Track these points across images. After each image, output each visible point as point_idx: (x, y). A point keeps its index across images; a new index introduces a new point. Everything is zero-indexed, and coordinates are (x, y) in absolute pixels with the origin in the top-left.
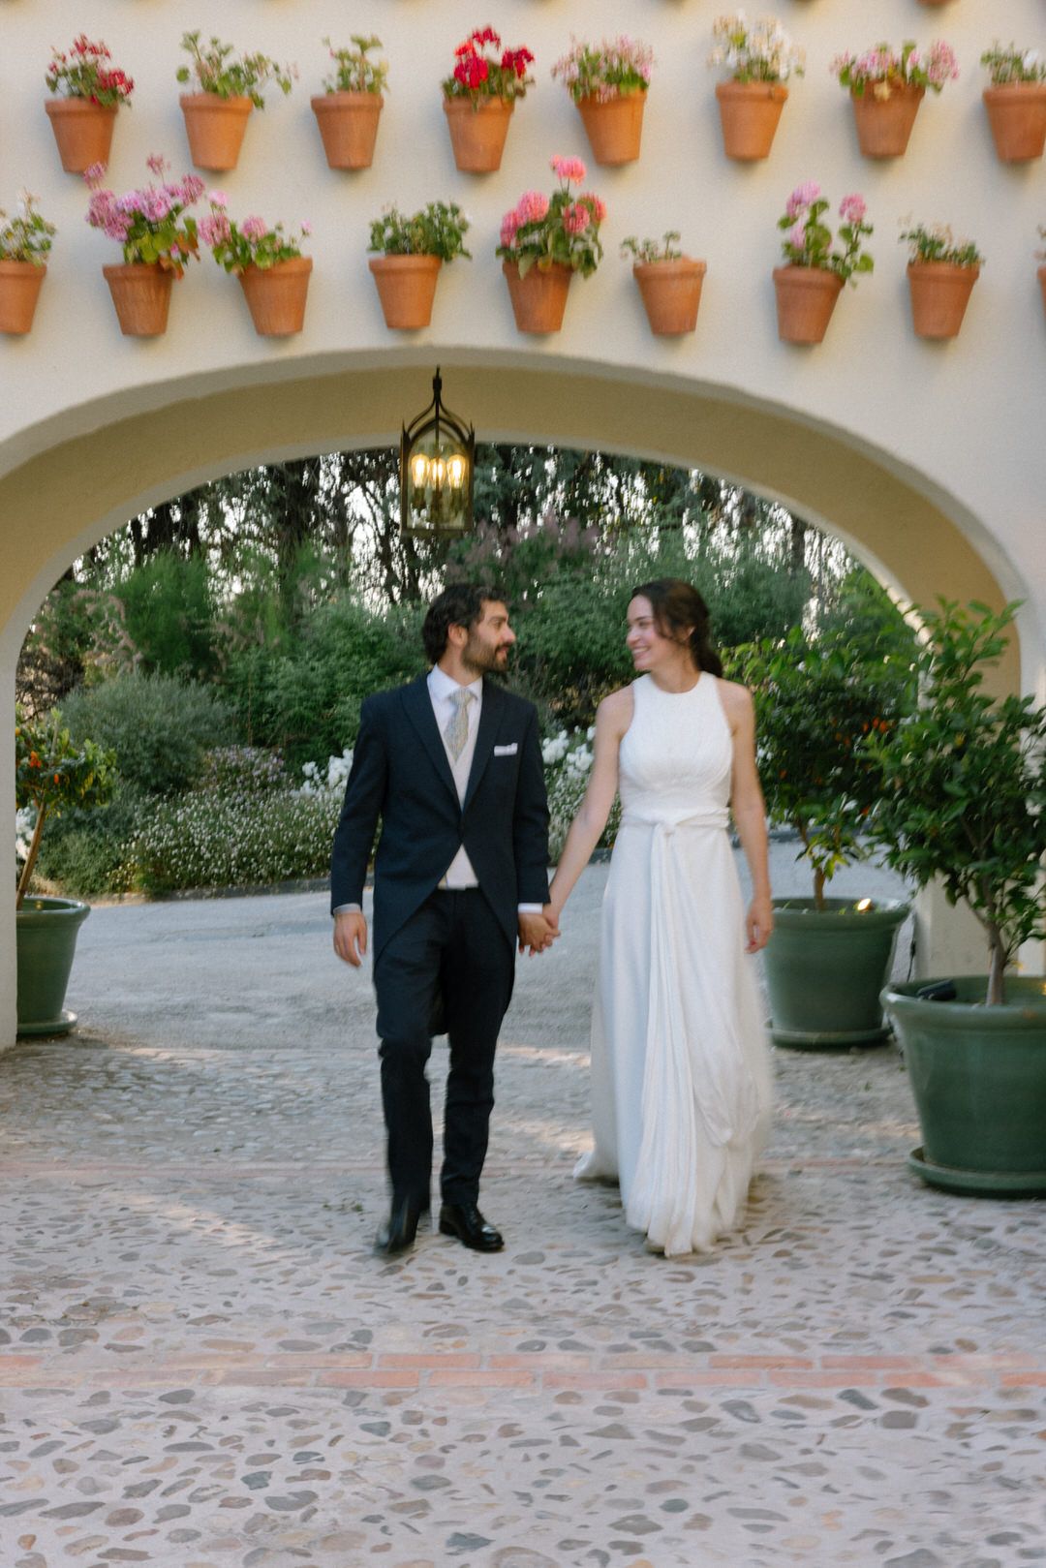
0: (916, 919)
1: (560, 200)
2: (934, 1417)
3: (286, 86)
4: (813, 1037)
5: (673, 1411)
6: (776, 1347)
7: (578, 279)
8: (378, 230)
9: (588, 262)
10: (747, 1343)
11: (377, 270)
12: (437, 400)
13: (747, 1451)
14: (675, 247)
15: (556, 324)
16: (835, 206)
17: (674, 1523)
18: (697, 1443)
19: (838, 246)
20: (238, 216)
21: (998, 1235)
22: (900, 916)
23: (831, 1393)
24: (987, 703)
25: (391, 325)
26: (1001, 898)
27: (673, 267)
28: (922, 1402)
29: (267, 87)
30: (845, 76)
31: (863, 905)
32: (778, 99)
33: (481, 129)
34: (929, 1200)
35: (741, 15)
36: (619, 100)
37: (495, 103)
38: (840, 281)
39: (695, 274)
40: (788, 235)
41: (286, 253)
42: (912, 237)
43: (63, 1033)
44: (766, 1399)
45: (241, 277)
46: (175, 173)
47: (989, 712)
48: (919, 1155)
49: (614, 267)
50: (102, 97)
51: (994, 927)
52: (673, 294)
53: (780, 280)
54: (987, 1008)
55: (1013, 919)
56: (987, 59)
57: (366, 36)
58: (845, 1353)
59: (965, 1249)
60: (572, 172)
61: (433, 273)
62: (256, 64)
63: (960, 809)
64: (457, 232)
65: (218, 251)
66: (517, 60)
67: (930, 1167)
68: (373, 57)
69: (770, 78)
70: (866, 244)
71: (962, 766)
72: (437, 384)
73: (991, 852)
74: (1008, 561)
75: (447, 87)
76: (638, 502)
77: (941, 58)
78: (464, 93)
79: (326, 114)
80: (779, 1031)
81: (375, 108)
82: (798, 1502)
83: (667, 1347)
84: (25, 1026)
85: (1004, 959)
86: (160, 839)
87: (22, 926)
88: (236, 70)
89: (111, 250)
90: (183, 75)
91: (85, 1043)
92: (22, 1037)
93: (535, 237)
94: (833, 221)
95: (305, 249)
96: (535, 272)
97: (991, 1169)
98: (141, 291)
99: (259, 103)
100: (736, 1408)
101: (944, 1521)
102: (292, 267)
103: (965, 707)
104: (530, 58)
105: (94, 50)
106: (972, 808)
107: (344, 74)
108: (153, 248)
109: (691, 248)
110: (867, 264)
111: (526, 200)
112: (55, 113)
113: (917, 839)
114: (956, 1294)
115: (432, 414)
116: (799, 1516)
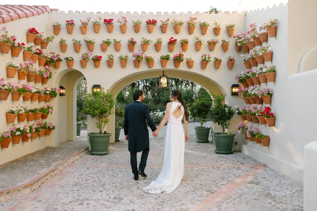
0: (212, 129)
1: (180, 54)
2: (221, 169)
3: (152, 43)
4: (201, 141)
5: (197, 169)
6: (205, 165)
7: (181, 62)
8: (161, 57)
9: (182, 61)
10: (202, 164)
11: (161, 61)
12: (163, 73)
13: (205, 171)
14: (191, 59)
15: (179, 67)
16: (207, 55)
17: (200, 175)
18: (200, 171)
19: (207, 59)
20: (147, 55)
21: (224, 157)
22: (210, 128)
23: (212, 168)
24: (222, 105)
25: (162, 67)
26: (224, 124)
27: (191, 61)
28: (220, 168)
29: (150, 43)
30: (208, 42)
31: (206, 127)
32: (201, 44)
33: (171, 47)
34: (217, 154)
35: (198, 36)
36: (186, 44)
37: (173, 45)
38: (208, 62)
39: (193, 62)
40: (202, 58)
41: (152, 59)
42: (215, 58)
43: (119, 141)
44: (206, 168)
45: (147, 62)
46: (141, 52)
47: (223, 106)
48: (215, 150)
49: (185, 61)
50: (134, 44)
51: (223, 127)
52: (191, 64)
53: (201, 62)
54: (223, 135)
55: (225, 126)
56: (222, 41)
57: (160, 38)
58: (212, 165)
59: (221, 158)
60: (181, 52)
61: (166, 61)
62: (149, 41)
63: (220, 115)
64: (169, 58)
65: (145, 59)
66: (176, 40)
67: (217, 151)
68: (161, 40)
69: (201, 42)
70: (210, 59)
71: (220, 111)
72: (163, 72)
73: (223, 120)
74: (224, 90)
75: (168, 43)
76: (174, 83)
77: (218, 41)
78: (170, 44)
79: (156, 46)
80: (197, 141)
81: (161, 45)
82: (211, 174)
83: (195, 165)
84: (116, 140)
85: (224, 131)
86: (121, 122)
87: (116, 129)
88: (147, 41)
89: (134, 59)
90: (142, 41)
91: (122, 142)
92: (115, 141)
93: (177, 58)
94: (207, 57)
95: (154, 59)
96: (177, 61)
97: (223, 151)
98: (137, 63)
99: (149, 44)
100: (203, 168)
101: (224, 175)
102: (153, 61)
103: (220, 105)
104: (177, 40)
105: (133, 39)
106: (221, 115)
107: (158, 41)
108: (139, 59)
109: (193, 59)
110: (210, 61)
111: (177, 54)
112: (128, 45)
113: (215, 118)
114: (221, 161)
115: (163, 75)
116: (211, 175)
